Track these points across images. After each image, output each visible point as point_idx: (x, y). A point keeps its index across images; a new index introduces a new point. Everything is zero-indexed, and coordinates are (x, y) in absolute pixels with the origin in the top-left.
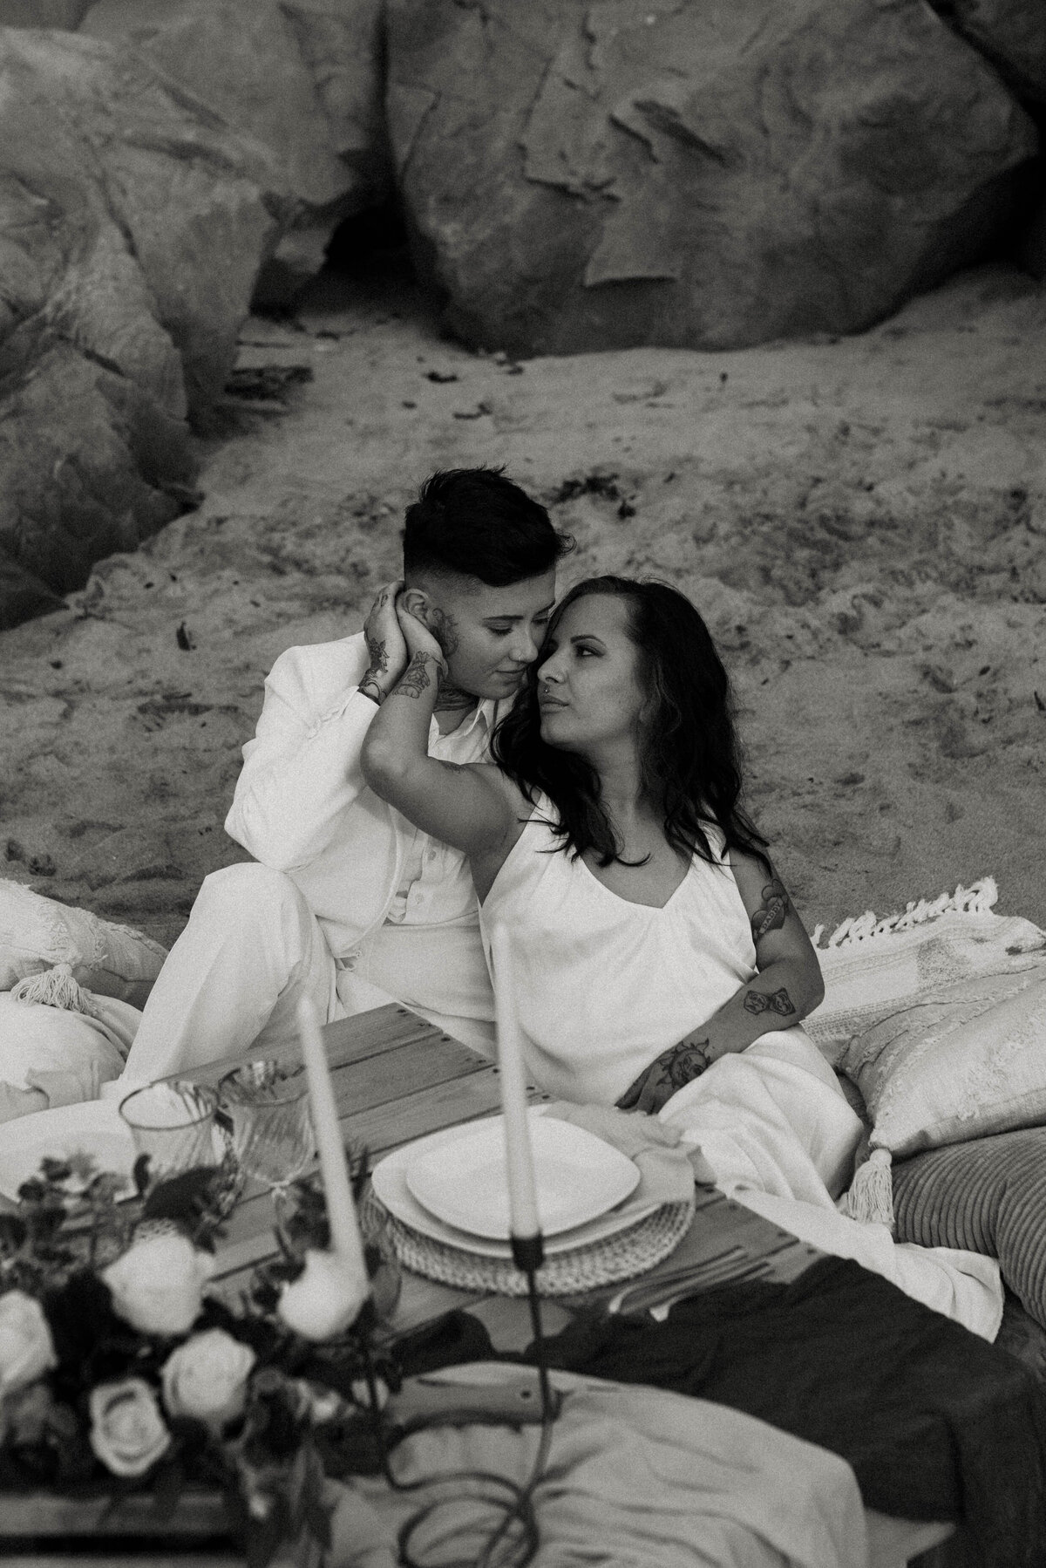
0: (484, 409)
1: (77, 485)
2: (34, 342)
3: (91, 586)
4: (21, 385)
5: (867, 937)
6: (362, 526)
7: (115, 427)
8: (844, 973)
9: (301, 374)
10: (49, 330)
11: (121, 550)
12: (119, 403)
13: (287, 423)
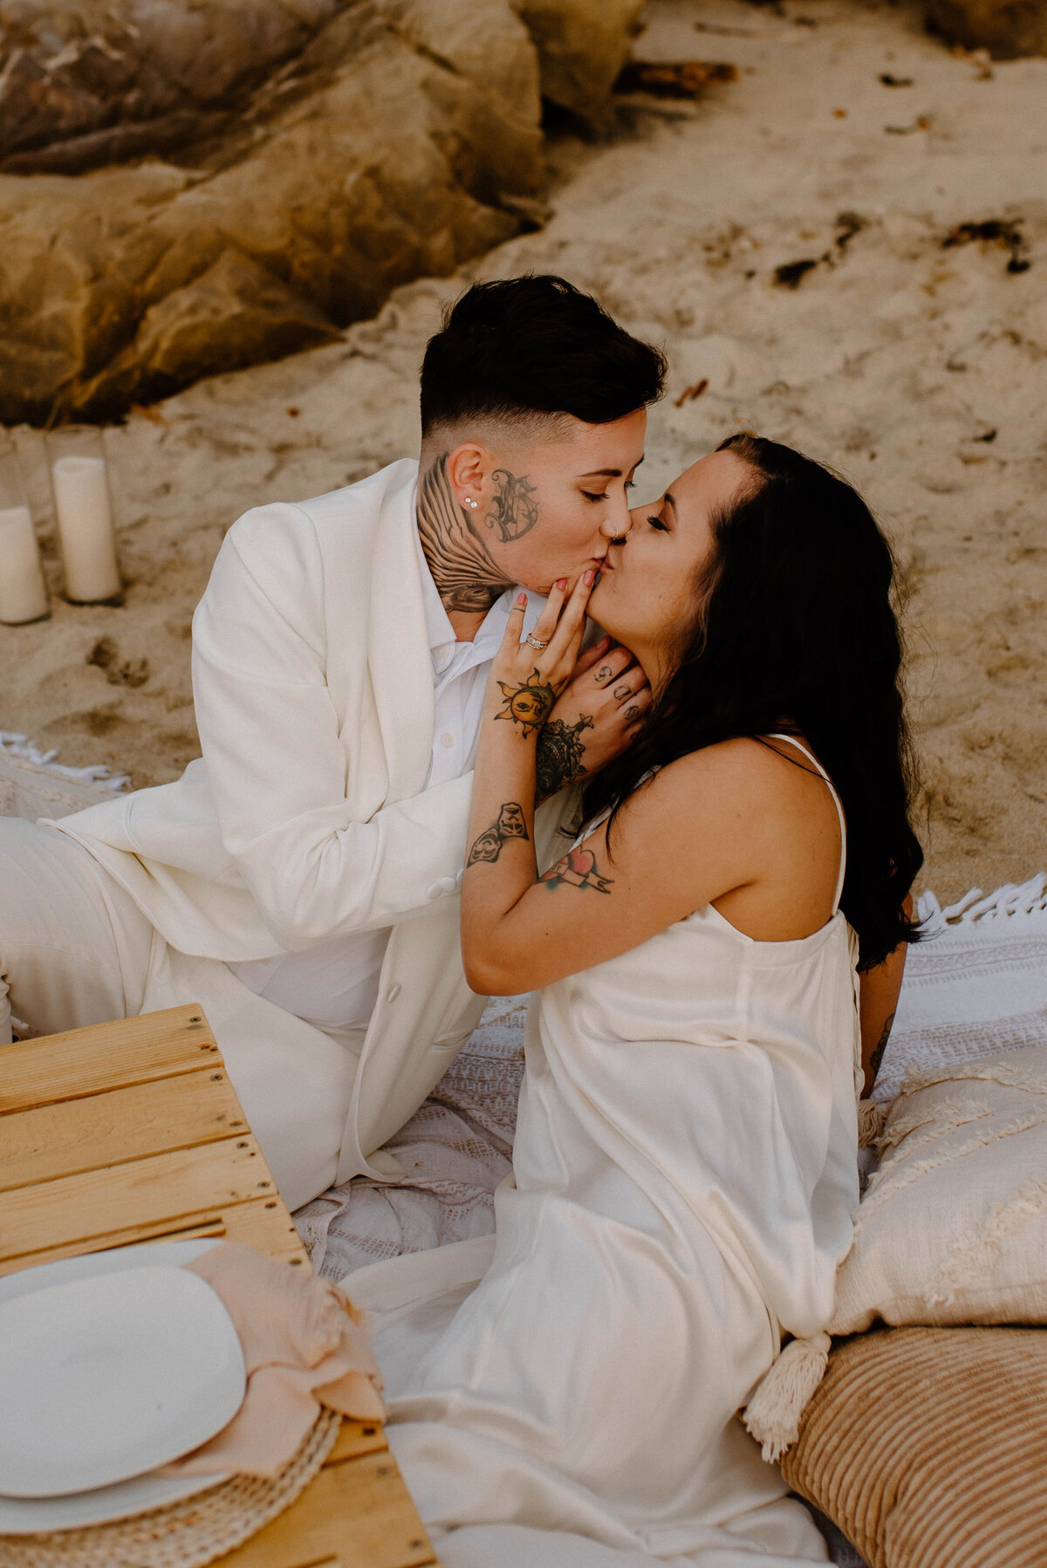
0: (923, 123)
1: (375, 201)
2: (355, 35)
3: (384, 316)
4: (328, 83)
5: (1021, 913)
6: (711, 264)
7: (436, 136)
8: (959, 966)
9: (723, 73)
10: (378, 21)
11: (428, 274)
12: (450, 108)
13: (690, 129)
